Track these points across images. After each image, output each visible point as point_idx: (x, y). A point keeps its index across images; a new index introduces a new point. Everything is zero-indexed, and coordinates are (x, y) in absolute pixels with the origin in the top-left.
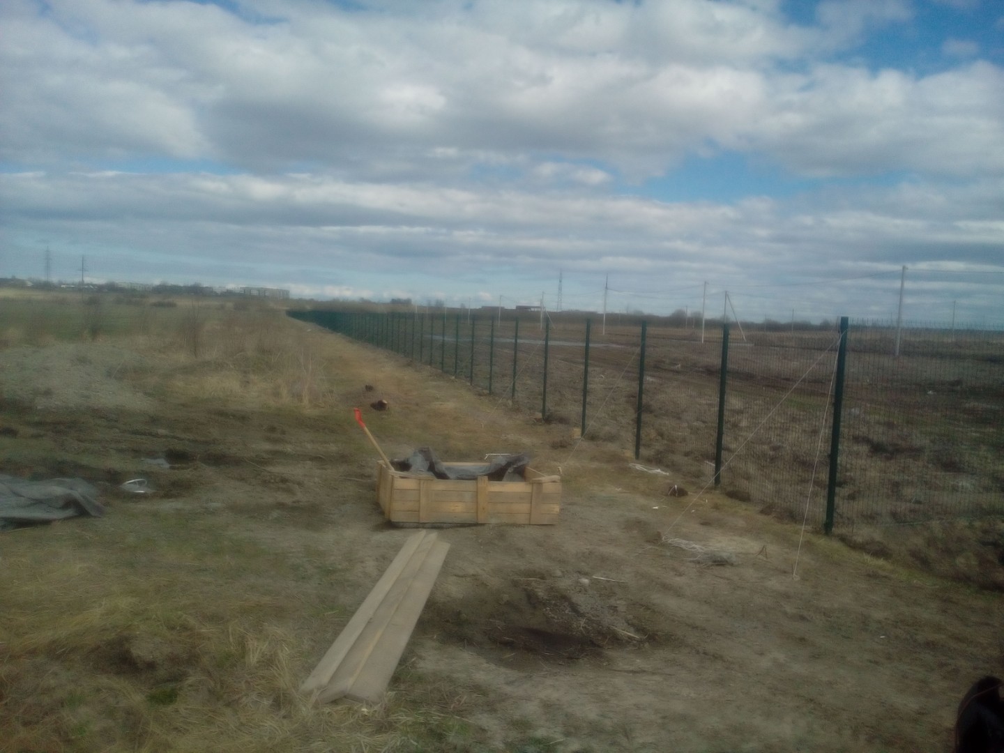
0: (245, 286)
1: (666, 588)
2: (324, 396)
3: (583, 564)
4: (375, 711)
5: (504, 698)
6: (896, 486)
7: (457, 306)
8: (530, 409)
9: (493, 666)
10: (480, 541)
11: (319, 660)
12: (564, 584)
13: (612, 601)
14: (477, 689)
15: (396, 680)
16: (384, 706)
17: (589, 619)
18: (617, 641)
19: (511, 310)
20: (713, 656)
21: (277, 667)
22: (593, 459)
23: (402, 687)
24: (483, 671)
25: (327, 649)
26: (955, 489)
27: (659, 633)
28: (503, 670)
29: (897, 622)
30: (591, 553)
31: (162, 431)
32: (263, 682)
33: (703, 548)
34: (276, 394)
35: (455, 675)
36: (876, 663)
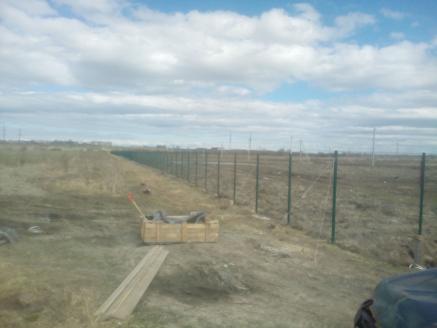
0: (92, 141)
1: (260, 268)
2: (122, 188)
3: (226, 258)
4: (124, 324)
5: (182, 317)
6: (365, 222)
7: (186, 148)
8: (212, 192)
9: (180, 304)
10: (182, 250)
11: (103, 303)
12: (217, 267)
13: (236, 274)
14: (172, 313)
15: (136, 311)
16: (128, 321)
17: (226, 282)
18: (236, 291)
19: (210, 149)
20: (275, 296)
21: (83, 306)
22: (237, 213)
23: (139, 313)
24: (176, 305)
25: (108, 298)
26: (390, 223)
27: (255, 287)
28: (185, 305)
29: (356, 280)
30: (230, 253)
31: (48, 205)
32: (77, 312)
33: (278, 250)
34: (101, 188)
35: (163, 308)
36: (344, 297)
